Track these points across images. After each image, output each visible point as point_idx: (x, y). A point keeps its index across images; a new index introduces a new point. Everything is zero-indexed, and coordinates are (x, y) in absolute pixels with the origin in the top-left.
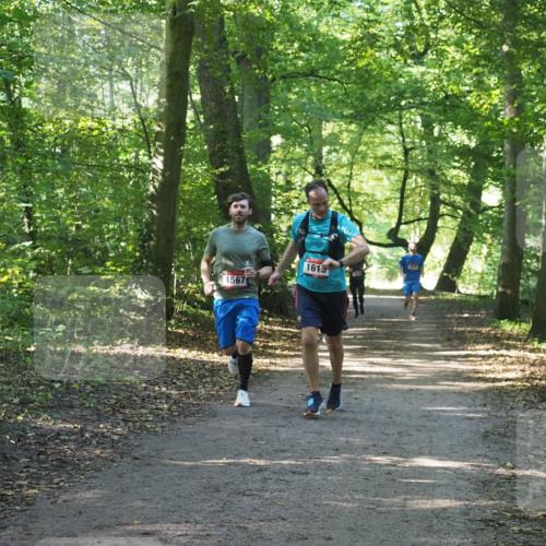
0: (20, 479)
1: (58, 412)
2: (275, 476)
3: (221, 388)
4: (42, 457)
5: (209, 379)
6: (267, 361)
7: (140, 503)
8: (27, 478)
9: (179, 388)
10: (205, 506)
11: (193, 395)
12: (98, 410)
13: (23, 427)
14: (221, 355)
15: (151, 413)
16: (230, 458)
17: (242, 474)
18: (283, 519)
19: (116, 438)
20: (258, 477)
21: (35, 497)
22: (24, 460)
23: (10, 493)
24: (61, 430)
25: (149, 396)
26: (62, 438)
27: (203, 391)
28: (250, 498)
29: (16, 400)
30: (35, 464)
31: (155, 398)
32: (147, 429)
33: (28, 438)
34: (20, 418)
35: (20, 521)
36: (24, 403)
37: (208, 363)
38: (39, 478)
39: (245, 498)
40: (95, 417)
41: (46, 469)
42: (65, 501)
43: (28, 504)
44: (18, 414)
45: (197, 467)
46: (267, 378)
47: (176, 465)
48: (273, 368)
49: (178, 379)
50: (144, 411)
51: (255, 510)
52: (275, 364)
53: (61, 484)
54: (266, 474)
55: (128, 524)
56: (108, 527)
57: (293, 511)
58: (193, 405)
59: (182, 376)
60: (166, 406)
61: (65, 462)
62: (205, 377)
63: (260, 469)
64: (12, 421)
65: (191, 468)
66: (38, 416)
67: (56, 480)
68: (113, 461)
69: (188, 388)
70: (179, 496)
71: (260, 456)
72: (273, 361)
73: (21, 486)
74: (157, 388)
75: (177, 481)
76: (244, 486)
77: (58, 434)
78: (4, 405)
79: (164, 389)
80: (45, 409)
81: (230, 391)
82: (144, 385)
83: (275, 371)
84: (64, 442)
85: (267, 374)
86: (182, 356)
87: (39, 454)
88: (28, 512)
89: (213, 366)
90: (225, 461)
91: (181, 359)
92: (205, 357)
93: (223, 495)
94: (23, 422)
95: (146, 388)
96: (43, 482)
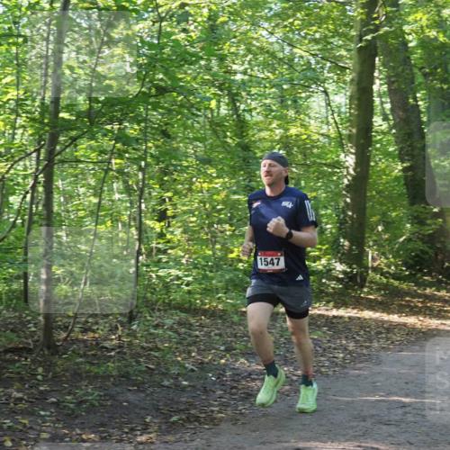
0: (213, 406)
1: (254, 358)
2: (415, 411)
3: (392, 343)
4: (234, 390)
5: (384, 336)
6: (439, 322)
7: (300, 427)
8: (219, 405)
9: (357, 342)
10: (350, 431)
11: (367, 347)
12: (286, 357)
13: (224, 368)
14: (400, 317)
15: (328, 360)
16: (382, 396)
17: (388, 409)
18: (411, 444)
19: (295, 378)
20: (400, 411)
21: (221, 420)
22: (219, 392)
23: (203, 415)
24: (254, 371)
25: (330, 347)
26: (252, 377)
27: (376, 344)
28: (388, 427)
29: (222, 348)
30: (227, 396)
31: (335, 349)
32: (321, 372)
33: (226, 376)
34: (223, 361)
35: (206, 437)
36: (228, 350)
37: (387, 322)
38: (227, 406)
39: (384, 427)
40: (283, 362)
41: (235, 399)
42: (243, 423)
43: (214, 425)
44: (221, 358)
45: (353, 402)
46: (435, 335)
47: (336, 400)
48: (442, 327)
49: (358, 335)
50: (322, 359)
51: (391, 436)
52: (445, 324)
53: (243, 411)
54: (407, 409)
55: (286, 442)
56: (271, 443)
57: (421, 438)
58: (364, 355)
59: (362, 332)
60: (341, 355)
61: (251, 395)
62: (381, 333)
63: (404, 405)
64: (216, 363)
65: (348, 402)
66: (236, 361)
67: (240, 408)
68: (288, 395)
69: (365, 342)
70: (332, 423)
71: (407, 396)
72: (444, 322)
73: (212, 411)
74: (338, 341)
75: (334, 412)
76: (386, 418)
77: (250, 374)
78: (213, 351)
79: (344, 342)
80: (243, 355)
81: (400, 344)
82: (328, 338)
83: (443, 330)
84: (254, 380)
85: (435, 332)
86: (367, 317)
87: (231, 389)
88: (213, 430)
89: (391, 325)
90: (377, 398)
91: (365, 319)
92: (385, 317)
93: (368, 424)
94: (224, 364)
95: (329, 341)
96: (229, 409)
